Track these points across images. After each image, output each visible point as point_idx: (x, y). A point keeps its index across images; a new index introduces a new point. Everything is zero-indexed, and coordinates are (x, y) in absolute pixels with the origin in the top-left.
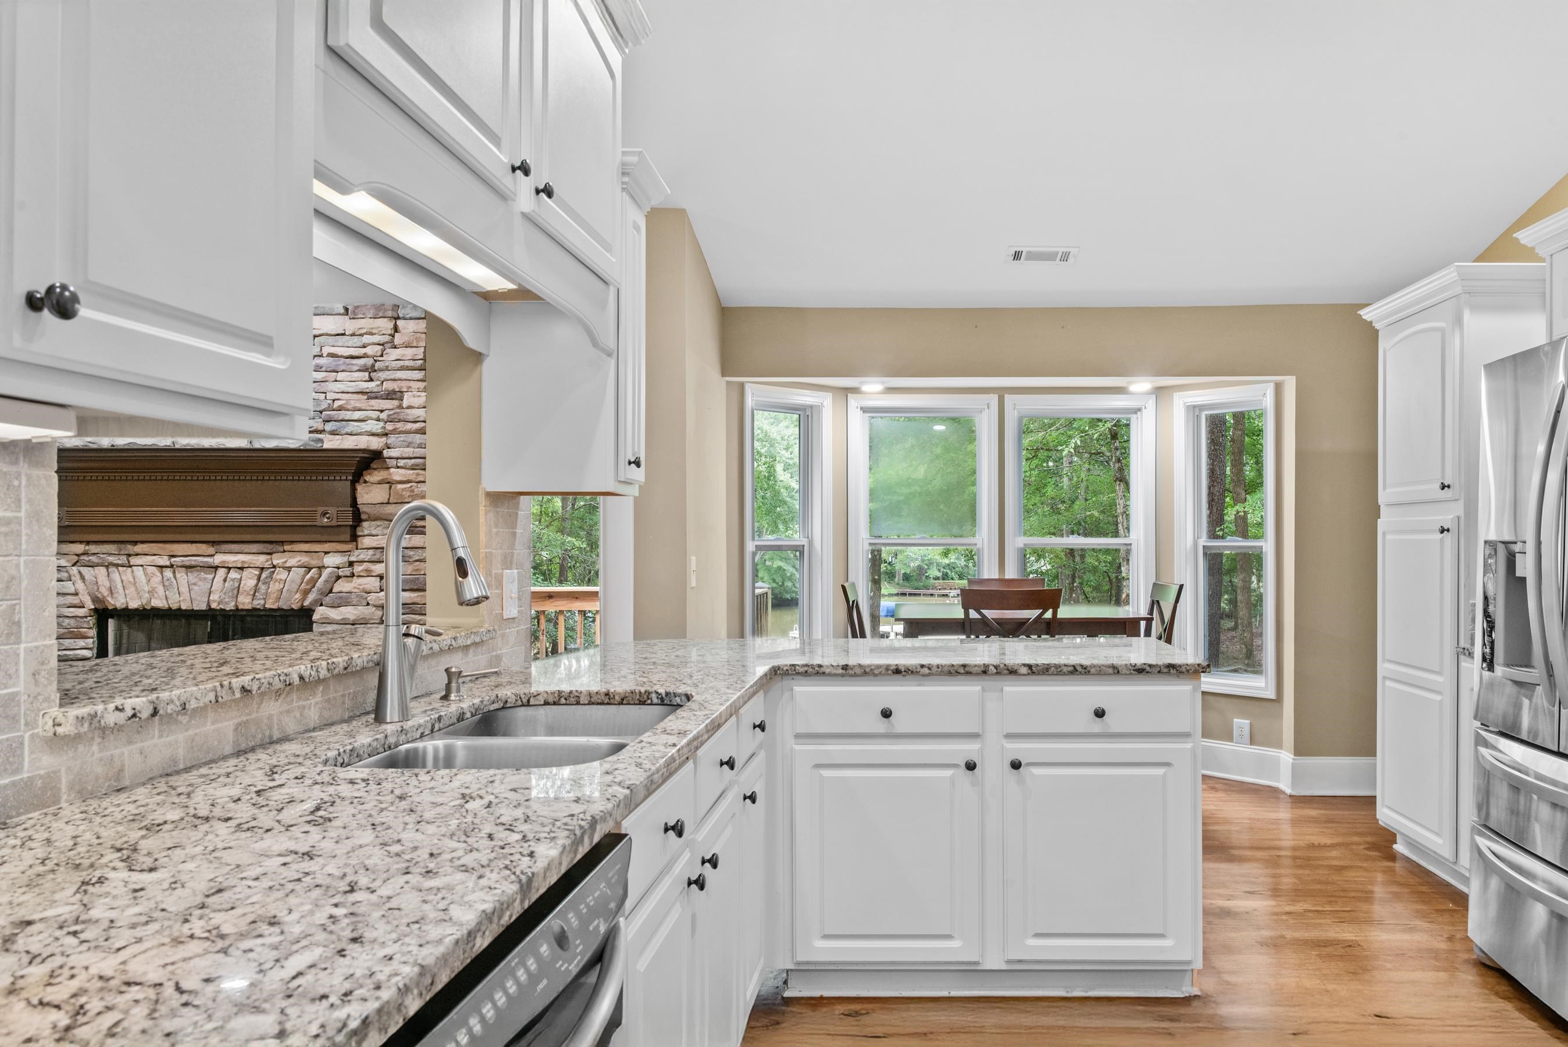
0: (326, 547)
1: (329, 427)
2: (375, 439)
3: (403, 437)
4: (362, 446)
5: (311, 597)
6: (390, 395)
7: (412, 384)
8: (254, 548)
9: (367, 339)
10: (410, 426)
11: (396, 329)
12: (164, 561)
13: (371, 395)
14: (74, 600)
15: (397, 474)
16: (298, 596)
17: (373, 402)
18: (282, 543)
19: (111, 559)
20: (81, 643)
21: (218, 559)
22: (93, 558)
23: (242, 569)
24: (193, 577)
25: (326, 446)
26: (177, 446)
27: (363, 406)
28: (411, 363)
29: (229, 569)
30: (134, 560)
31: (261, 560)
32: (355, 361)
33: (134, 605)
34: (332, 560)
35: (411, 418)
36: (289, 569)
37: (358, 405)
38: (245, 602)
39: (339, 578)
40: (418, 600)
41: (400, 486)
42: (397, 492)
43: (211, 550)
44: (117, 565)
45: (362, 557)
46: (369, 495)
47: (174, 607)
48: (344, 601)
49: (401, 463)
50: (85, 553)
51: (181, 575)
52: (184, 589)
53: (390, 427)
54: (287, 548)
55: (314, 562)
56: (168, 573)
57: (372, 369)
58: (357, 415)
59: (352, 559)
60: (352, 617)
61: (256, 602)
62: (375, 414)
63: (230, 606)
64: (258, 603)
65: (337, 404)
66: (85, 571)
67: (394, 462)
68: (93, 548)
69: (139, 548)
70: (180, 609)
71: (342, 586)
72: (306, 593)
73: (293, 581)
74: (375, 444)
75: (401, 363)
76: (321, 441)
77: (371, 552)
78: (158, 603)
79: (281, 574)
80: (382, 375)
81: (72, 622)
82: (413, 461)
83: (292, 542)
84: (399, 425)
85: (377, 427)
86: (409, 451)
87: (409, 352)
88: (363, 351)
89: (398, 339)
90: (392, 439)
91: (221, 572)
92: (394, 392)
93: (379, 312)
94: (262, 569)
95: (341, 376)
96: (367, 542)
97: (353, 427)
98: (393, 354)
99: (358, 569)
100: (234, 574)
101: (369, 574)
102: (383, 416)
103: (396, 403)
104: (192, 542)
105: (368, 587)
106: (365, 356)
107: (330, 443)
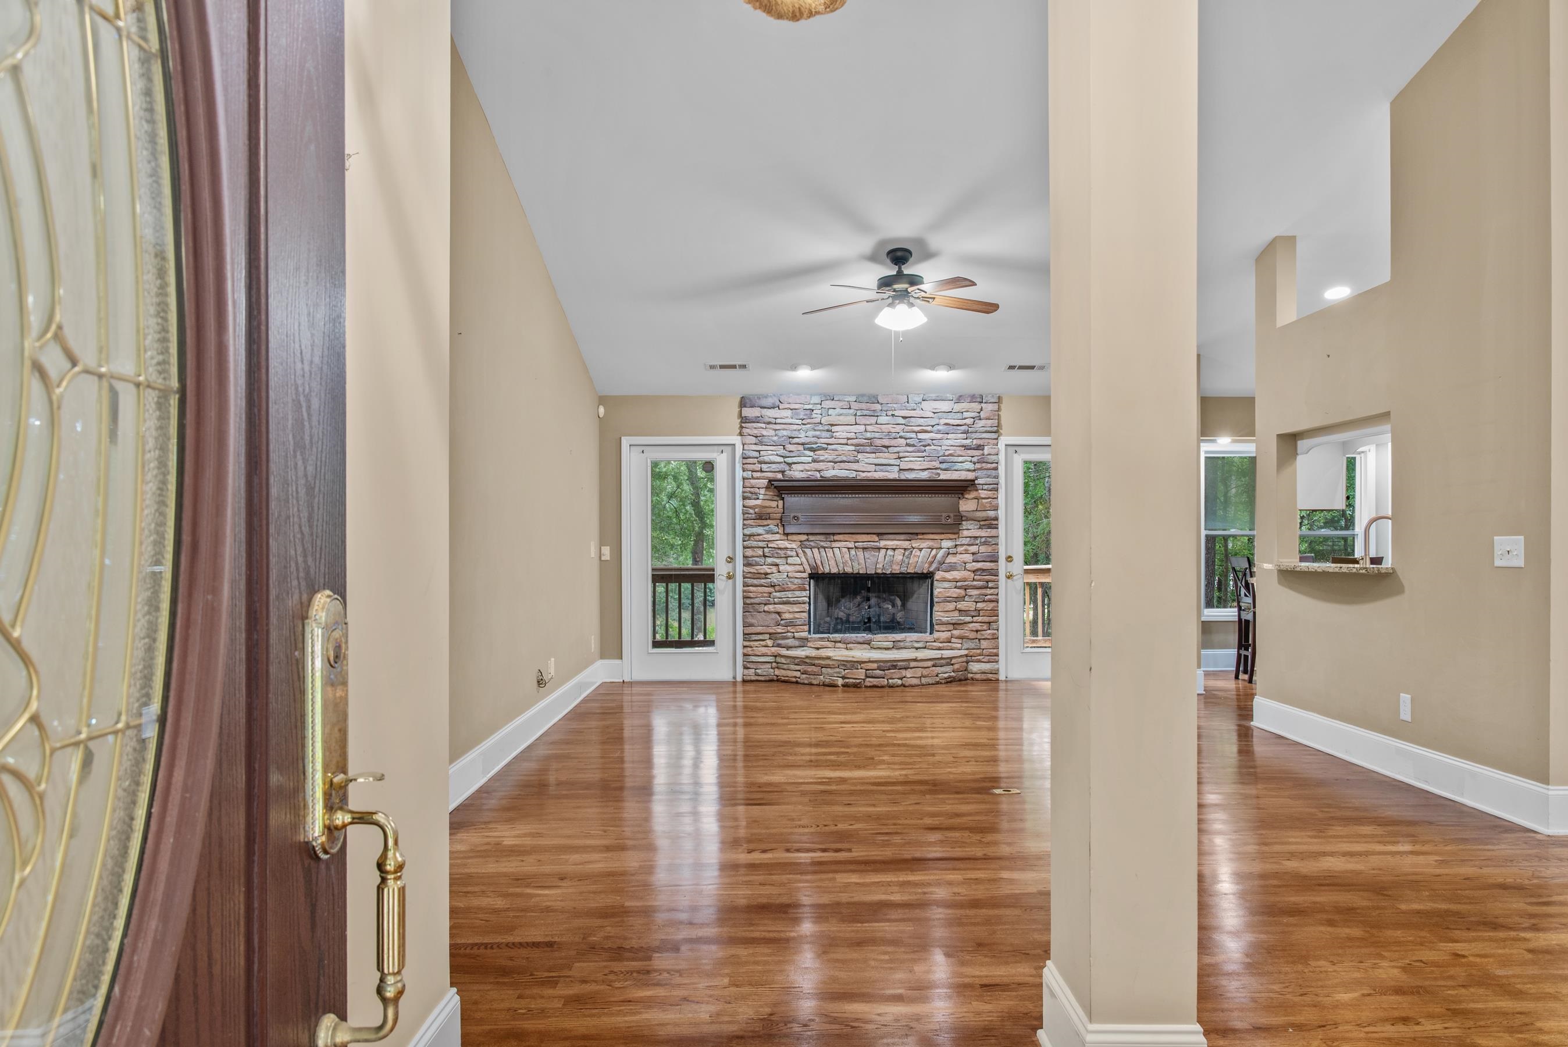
0: (942, 536)
1: (944, 466)
2: (970, 473)
3: (985, 472)
4: (963, 478)
5: (934, 566)
6: (979, 447)
7: (990, 441)
8: (903, 537)
9: (966, 415)
10: (989, 466)
11: (981, 410)
12: (851, 545)
13: (966, 447)
14: (800, 568)
15: (983, 494)
16: (927, 565)
17: (969, 452)
18: (917, 534)
19: (822, 544)
20: (804, 593)
21: (883, 543)
22: (812, 544)
23: (894, 549)
24: (867, 554)
25: (942, 477)
26: (858, 478)
27: (963, 454)
28: (988, 429)
29: (887, 549)
30: (834, 545)
31: (906, 544)
32: (959, 428)
33: (834, 570)
34: (947, 544)
35: (990, 461)
36: (921, 550)
37: (961, 453)
38: (896, 569)
39: (949, 554)
40: (994, 567)
41: (984, 501)
42: (982, 504)
43: (877, 539)
44: (824, 548)
45: (963, 542)
46: (967, 505)
47: (856, 571)
48: (952, 568)
49: (986, 487)
50: (808, 540)
51: (860, 553)
52: (862, 561)
53: (978, 466)
54: (920, 537)
55: (936, 545)
56: (853, 552)
57: (966, 432)
58: (961, 459)
59: (958, 543)
60: (958, 578)
61: (902, 569)
62: (969, 459)
63: (888, 572)
64: (904, 570)
65: (947, 453)
66: (808, 551)
67: (981, 487)
68: (811, 538)
69: (836, 537)
70: (858, 573)
71: (951, 559)
72: (932, 563)
73: (924, 556)
74: (970, 476)
75: (985, 429)
76: (939, 474)
77: (968, 539)
78: (848, 570)
79: (916, 552)
80: (974, 436)
81: (799, 581)
82: (992, 486)
83: (923, 534)
84: (984, 465)
85: (971, 466)
86: (989, 481)
87: (989, 422)
88: (964, 421)
89: (982, 415)
90: (979, 473)
91: (883, 551)
92: (980, 445)
93: (973, 399)
94: (905, 549)
95: (950, 436)
96: (966, 533)
97: (958, 466)
98: (980, 424)
99: (960, 549)
100: (890, 552)
101: (966, 552)
102: (975, 459)
103: (981, 452)
104: (868, 534)
105: (966, 560)
106: (965, 424)
107: (944, 476)
